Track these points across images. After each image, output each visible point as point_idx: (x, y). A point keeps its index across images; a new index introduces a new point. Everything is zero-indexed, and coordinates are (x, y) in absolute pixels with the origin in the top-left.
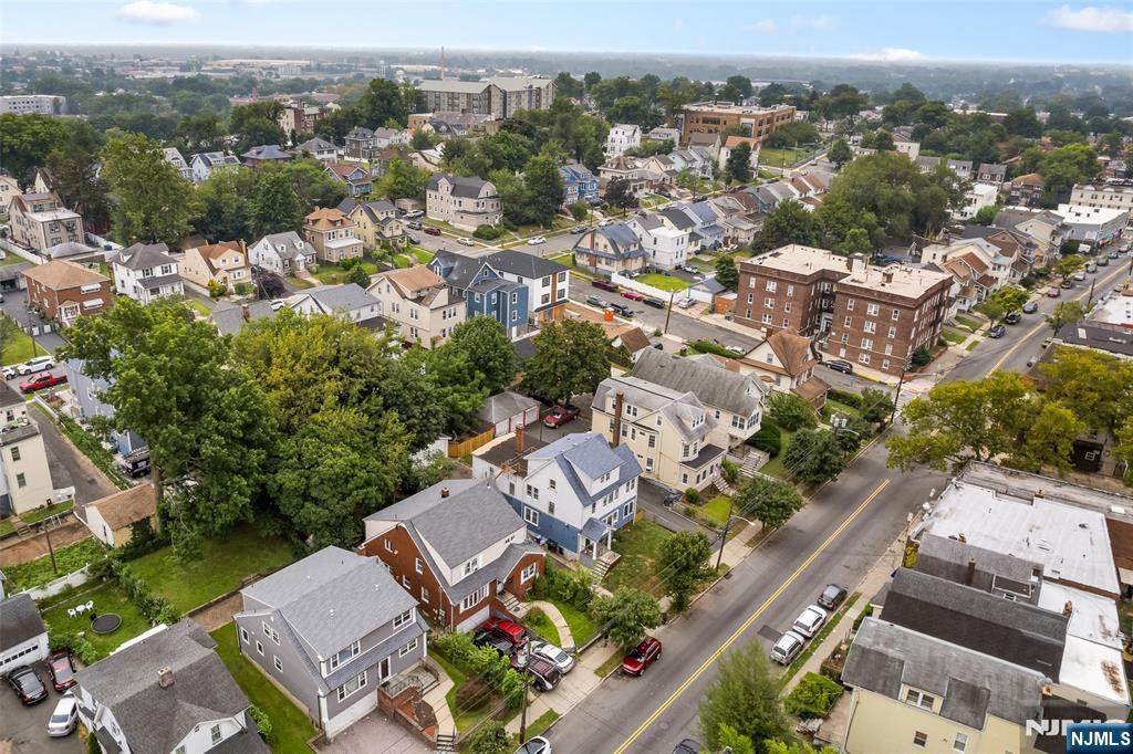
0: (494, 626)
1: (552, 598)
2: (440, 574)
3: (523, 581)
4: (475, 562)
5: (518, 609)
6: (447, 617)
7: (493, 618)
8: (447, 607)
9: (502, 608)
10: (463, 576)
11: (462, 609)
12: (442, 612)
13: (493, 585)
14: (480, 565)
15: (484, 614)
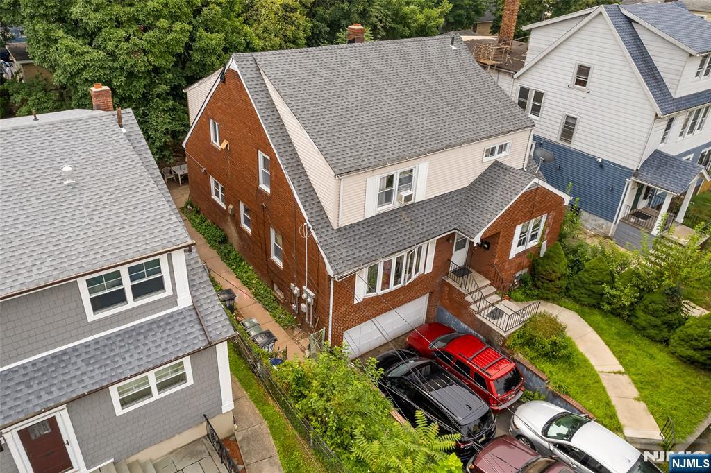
0: (437, 345)
1: (577, 301)
2: (309, 192)
3: (515, 250)
4: (407, 179)
5: (497, 314)
6: (319, 307)
7: (434, 327)
8: (319, 281)
9: (460, 306)
10: (372, 209)
11: (361, 292)
12: (309, 294)
13: (446, 245)
14: (421, 191)
15: (413, 313)
